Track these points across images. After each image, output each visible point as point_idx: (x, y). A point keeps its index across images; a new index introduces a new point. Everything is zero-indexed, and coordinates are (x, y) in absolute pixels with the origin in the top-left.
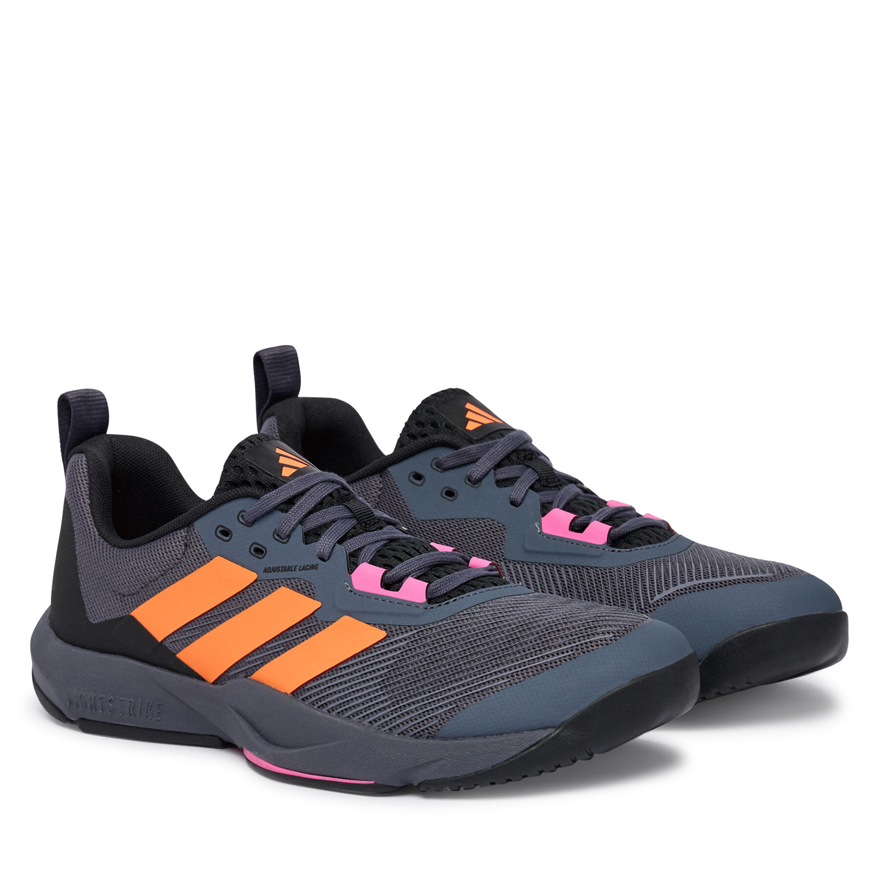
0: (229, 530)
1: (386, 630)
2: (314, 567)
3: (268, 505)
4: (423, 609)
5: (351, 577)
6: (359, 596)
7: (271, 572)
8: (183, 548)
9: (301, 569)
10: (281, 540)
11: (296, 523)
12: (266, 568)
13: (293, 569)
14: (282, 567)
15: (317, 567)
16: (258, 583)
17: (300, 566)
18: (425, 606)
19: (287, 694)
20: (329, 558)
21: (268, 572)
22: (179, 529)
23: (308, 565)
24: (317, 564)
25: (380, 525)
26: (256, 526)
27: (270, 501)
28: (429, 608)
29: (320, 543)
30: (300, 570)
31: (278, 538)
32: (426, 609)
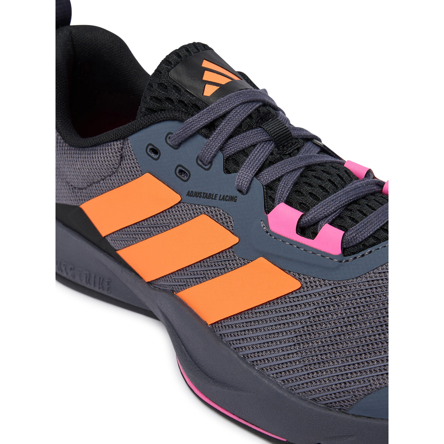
0: (158, 149)
1: (300, 280)
2: (233, 199)
3: (191, 129)
4: (338, 262)
5: (267, 217)
6: (275, 238)
7: (194, 197)
8: (119, 158)
9: (221, 198)
10: (204, 166)
11: (217, 149)
12: (189, 191)
13: (214, 198)
14: (204, 193)
15: (236, 200)
16: (182, 204)
17: (220, 195)
18: (340, 260)
19: (207, 324)
20: (247, 192)
21: (191, 196)
22: (116, 140)
23: (227, 196)
24: (236, 197)
25: (297, 145)
26: (182, 148)
27: (192, 125)
28: (343, 261)
29: (239, 176)
30: (219, 200)
31: (200, 163)
32: (341, 262)
